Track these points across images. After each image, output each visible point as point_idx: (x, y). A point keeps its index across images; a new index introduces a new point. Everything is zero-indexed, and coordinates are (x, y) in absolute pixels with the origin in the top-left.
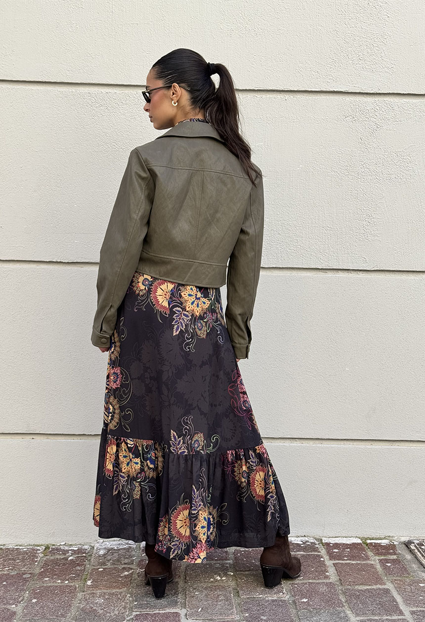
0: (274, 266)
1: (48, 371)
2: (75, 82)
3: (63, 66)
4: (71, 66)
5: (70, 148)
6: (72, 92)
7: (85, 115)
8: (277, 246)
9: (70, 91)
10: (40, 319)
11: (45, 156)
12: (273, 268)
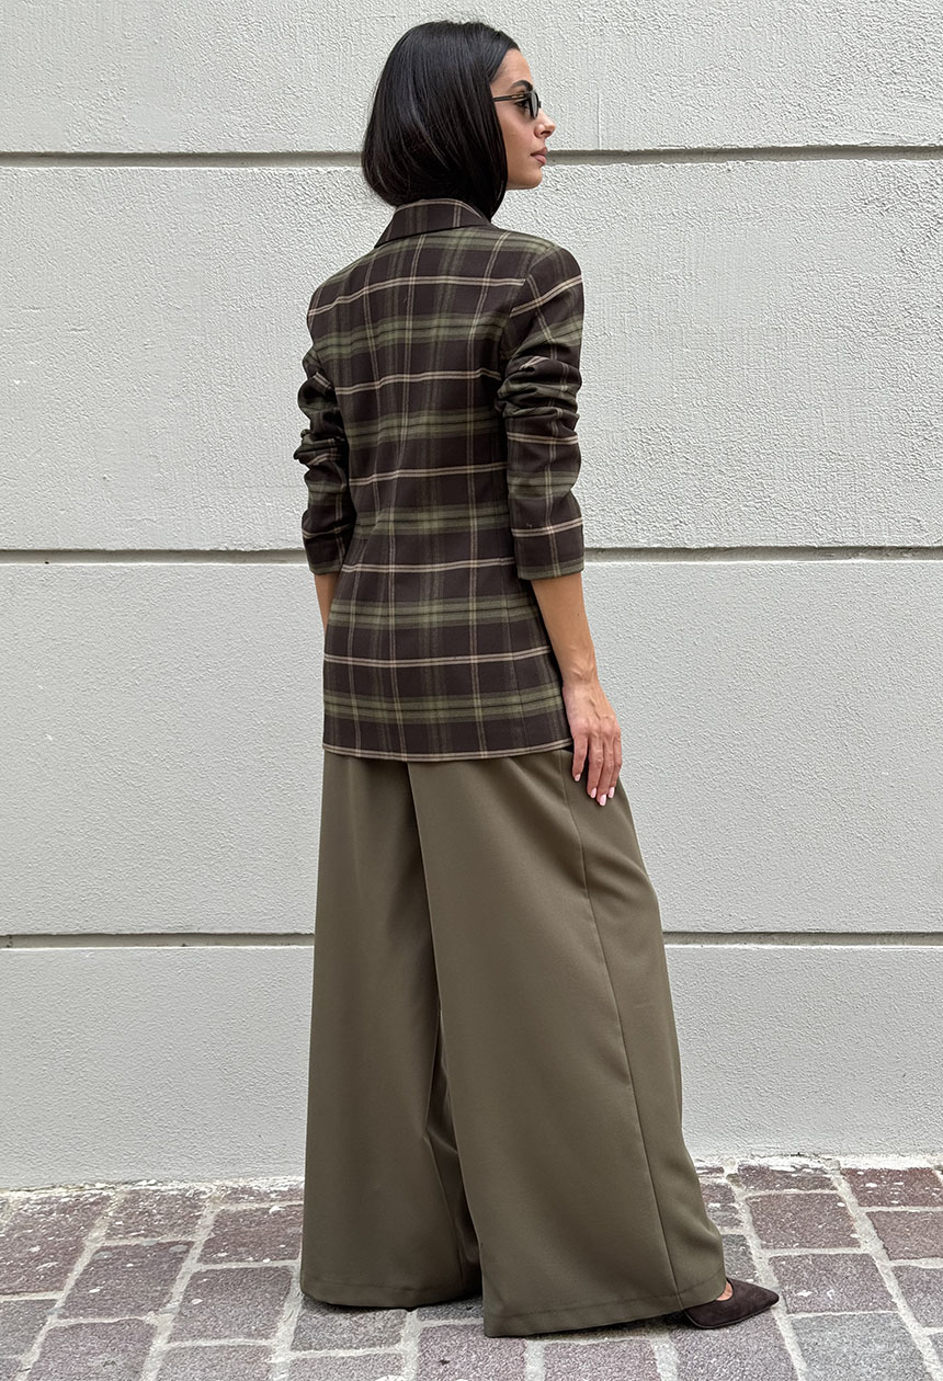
1: (213, 794)
2: (258, 151)
3: (232, 116)
4: (250, 117)
5: (251, 298)
8: (719, 501)
10: (194, 679)
11: (197, 318)
12: (709, 549)
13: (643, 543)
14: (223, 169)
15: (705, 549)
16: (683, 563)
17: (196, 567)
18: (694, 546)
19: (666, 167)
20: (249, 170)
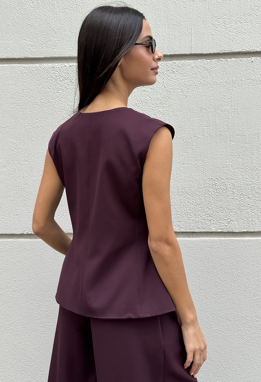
0: (245, 231)
1: (22, 342)
2: (39, 57)
3: (26, 41)
4: (34, 42)
5: (37, 122)
6: (36, 67)
7: (50, 89)
8: (248, 210)
9: (35, 66)
10: (13, 291)
11: (12, 132)
12: (244, 232)
13: (213, 230)
14: (23, 65)
15: (242, 232)
16: (232, 238)
17: (14, 241)
18: (237, 231)
19: (223, 60)
20: (34, 65)
